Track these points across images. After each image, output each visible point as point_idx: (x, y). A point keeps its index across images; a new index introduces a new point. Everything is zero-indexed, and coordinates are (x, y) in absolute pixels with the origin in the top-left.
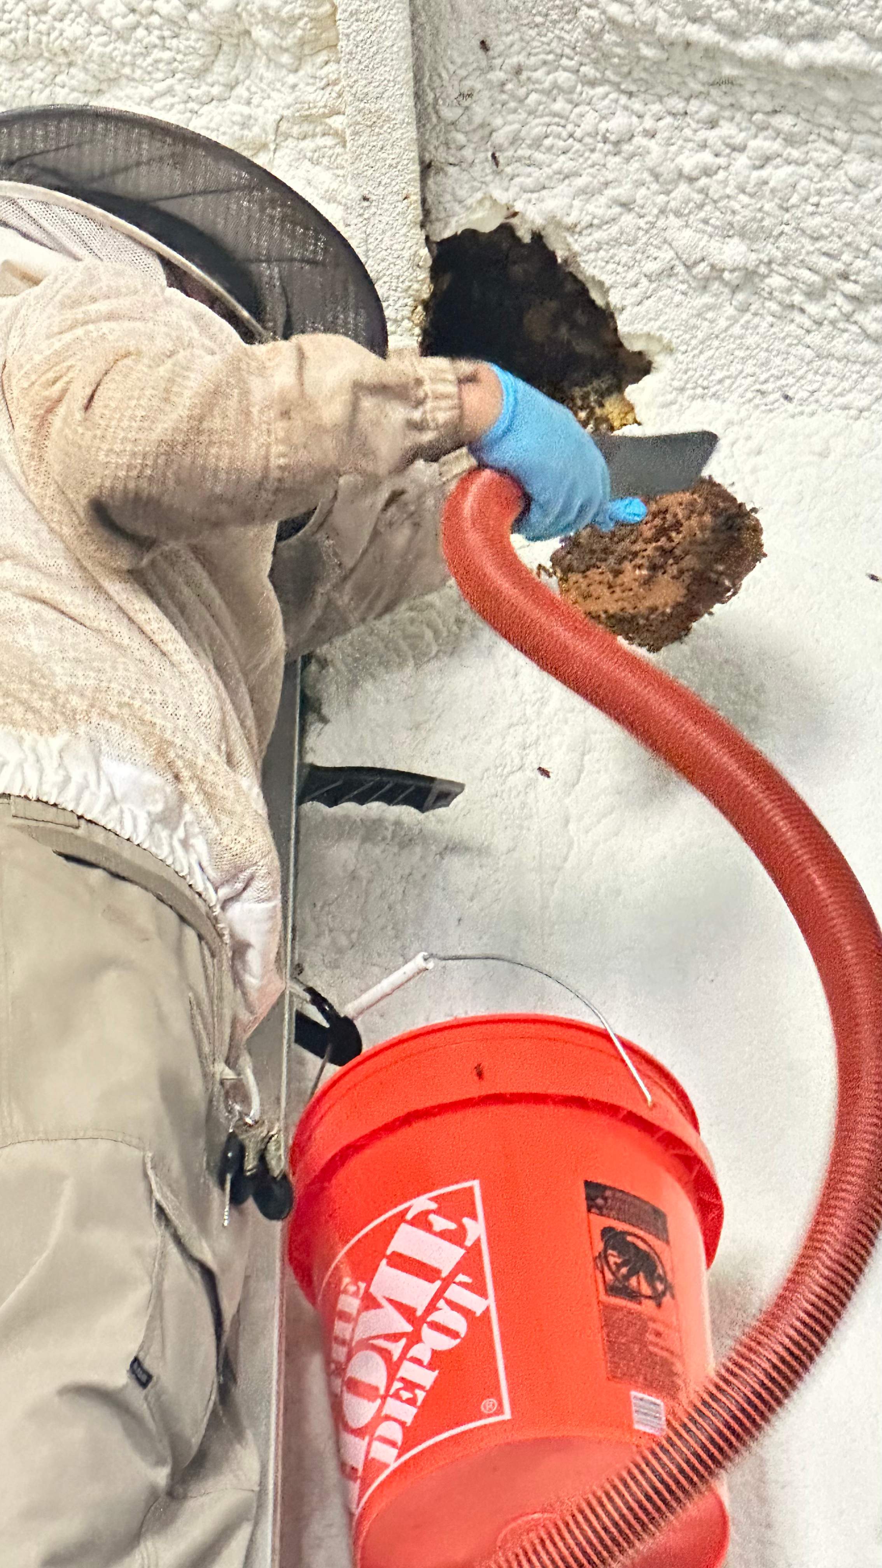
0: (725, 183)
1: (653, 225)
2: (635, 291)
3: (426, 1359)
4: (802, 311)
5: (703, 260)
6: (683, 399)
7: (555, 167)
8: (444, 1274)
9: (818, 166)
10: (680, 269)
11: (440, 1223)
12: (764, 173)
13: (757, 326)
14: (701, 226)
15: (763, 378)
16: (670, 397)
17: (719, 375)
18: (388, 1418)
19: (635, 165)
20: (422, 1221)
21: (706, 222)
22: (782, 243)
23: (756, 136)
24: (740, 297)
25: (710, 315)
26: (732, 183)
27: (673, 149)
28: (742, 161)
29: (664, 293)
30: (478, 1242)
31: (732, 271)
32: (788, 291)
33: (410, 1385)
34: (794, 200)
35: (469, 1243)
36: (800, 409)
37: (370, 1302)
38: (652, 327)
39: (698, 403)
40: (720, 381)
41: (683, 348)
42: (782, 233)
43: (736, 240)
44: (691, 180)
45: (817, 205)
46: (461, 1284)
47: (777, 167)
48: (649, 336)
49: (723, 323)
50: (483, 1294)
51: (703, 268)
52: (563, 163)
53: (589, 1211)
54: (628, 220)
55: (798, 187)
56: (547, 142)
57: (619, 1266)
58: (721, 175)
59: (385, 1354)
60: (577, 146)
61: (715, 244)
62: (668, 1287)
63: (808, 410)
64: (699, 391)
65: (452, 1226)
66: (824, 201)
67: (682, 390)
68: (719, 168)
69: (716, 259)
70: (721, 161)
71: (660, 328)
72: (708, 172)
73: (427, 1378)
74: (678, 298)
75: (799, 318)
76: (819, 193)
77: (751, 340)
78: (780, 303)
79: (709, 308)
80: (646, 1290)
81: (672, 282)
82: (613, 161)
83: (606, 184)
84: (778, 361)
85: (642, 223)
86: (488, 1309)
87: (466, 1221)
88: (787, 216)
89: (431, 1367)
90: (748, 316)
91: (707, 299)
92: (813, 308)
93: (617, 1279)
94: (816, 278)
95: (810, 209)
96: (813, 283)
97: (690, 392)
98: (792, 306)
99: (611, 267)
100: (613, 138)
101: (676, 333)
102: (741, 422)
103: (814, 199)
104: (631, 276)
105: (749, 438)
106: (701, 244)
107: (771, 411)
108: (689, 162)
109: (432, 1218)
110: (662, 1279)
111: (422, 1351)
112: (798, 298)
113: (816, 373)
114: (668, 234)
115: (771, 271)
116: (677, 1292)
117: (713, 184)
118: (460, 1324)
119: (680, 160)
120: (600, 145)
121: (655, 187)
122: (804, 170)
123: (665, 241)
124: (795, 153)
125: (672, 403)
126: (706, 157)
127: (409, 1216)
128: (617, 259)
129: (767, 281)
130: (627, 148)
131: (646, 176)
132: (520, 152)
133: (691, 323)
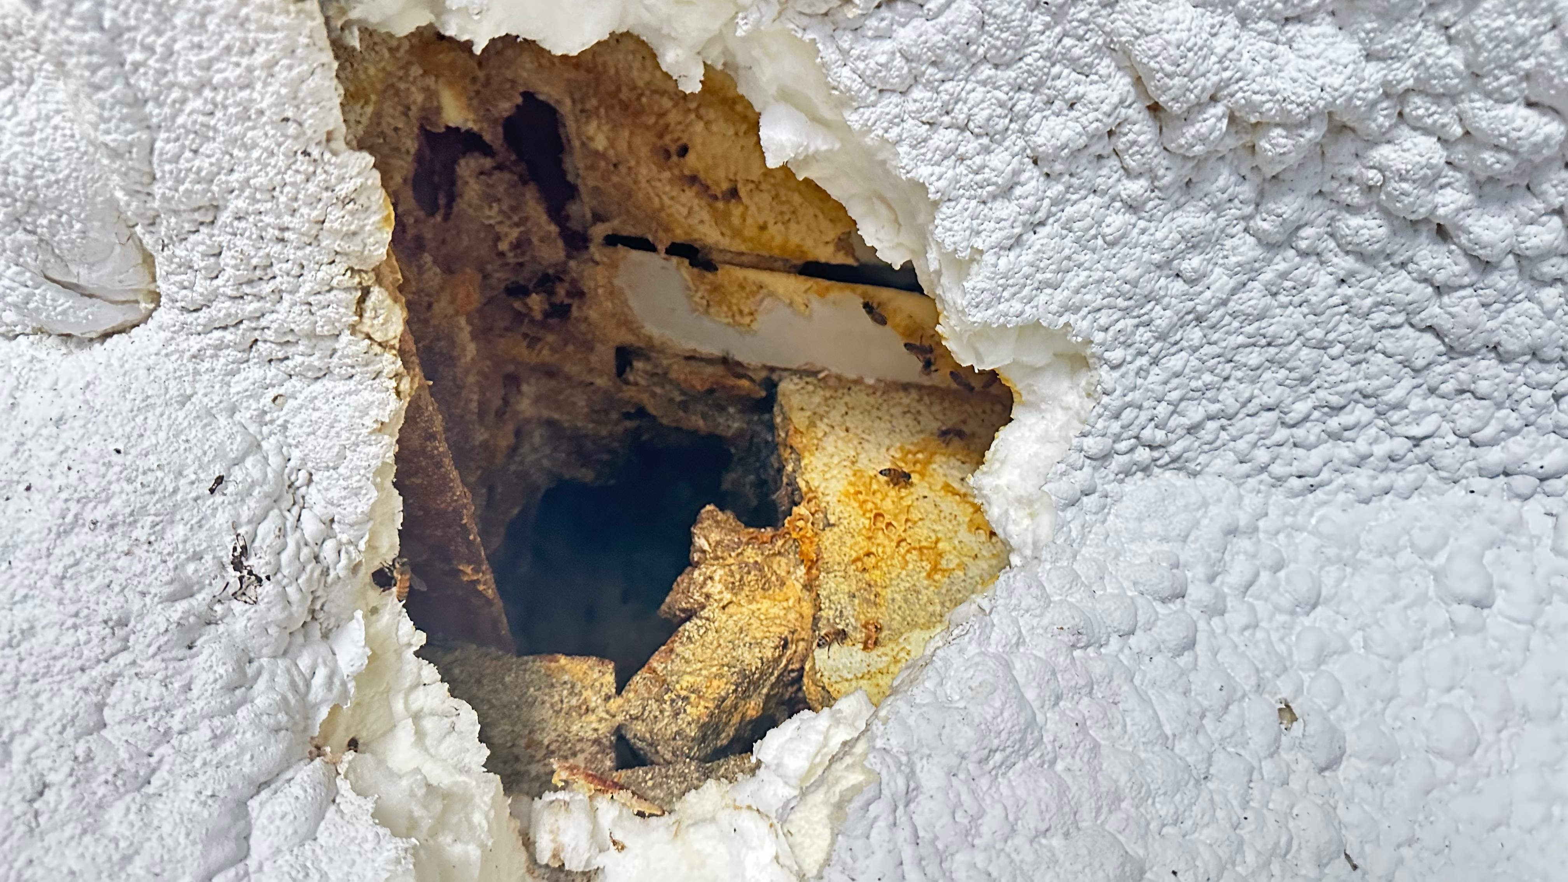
2: (1005, 209)
4: (1442, 233)
5: (1213, 98)
10: (1140, 132)
13: (1305, 285)
15: (1301, 408)
16: (1081, 478)
17: (1195, 412)
24: (1281, 206)
25: (1192, 263)
29: (1083, 206)
36: (1383, 480)
39: (1136, 484)
40: (1192, 430)
41: (1116, 355)
61: (1253, 45)
63: (1402, 481)
64: (1143, 455)
67: (1105, 457)
71: (1066, 308)
74: (1116, 220)
77: (1282, 322)
79: (1193, 243)
81: (1108, 174)
84: (1341, 368)
91: (1191, 218)
92: (1486, 225)
98: (1423, 224)
99: (943, 137)
101: (1103, 319)
102: (1253, 527)
104: (999, 162)
105: (1280, 566)
107: (1312, 488)
113: (1432, 391)
133: (1145, 287)
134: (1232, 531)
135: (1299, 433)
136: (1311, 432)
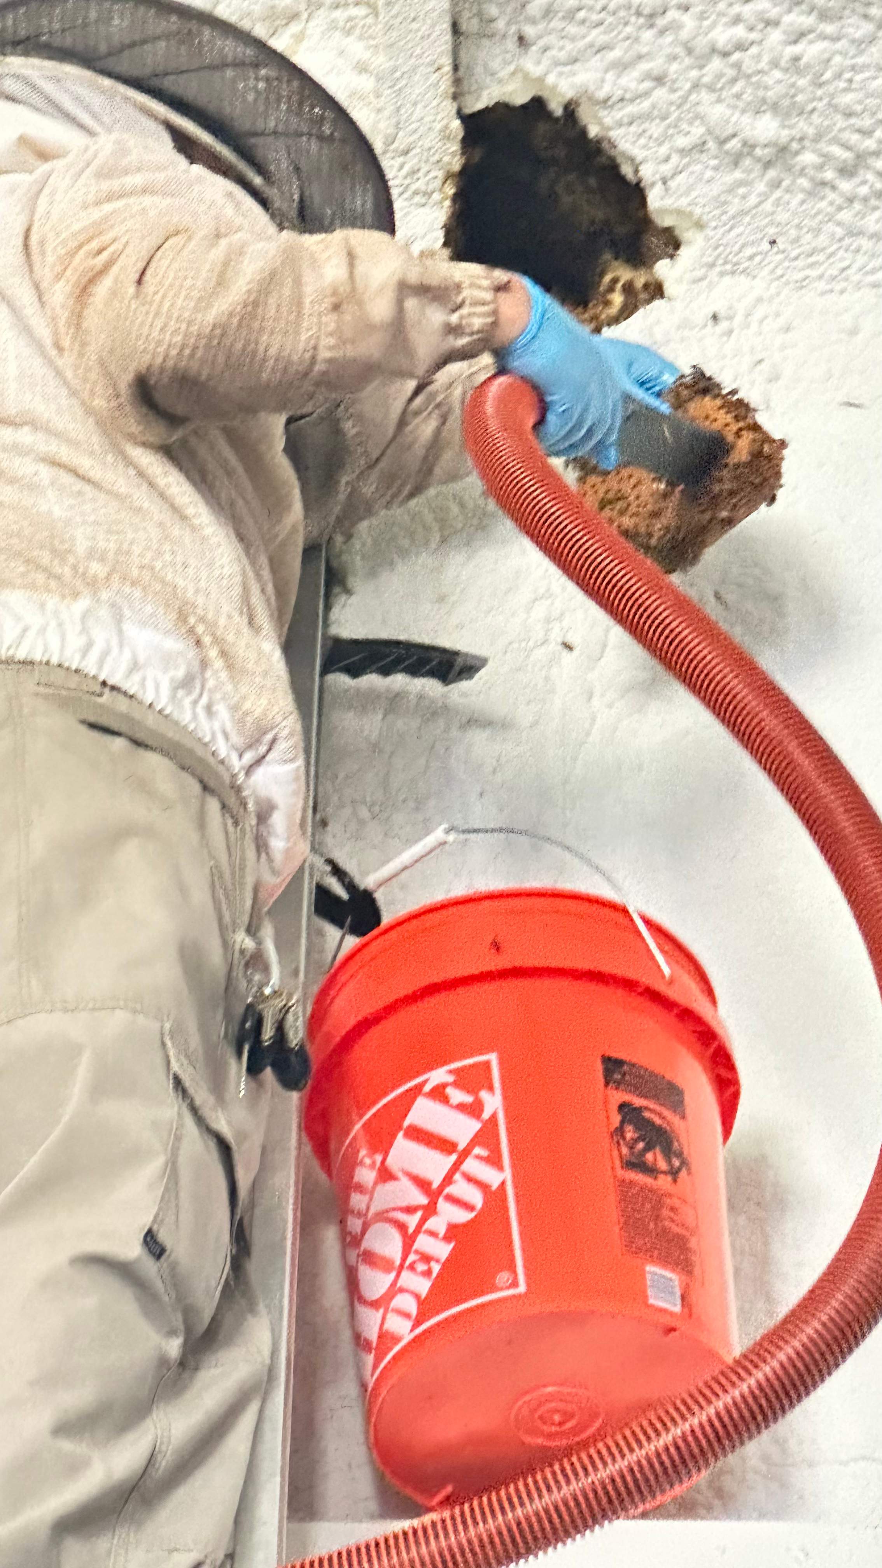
0: (758, 58)
1: (685, 99)
2: (666, 166)
3: (442, 1231)
4: (834, 188)
5: (734, 135)
6: (714, 273)
7: (588, 39)
8: (461, 1146)
9: (853, 41)
10: (711, 145)
11: (457, 1096)
12: (797, 49)
13: (788, 203)
14: (733, 101)
15: (794, 254)
16: (699, 273)
17: (749, 251)
18: (402, 1290)
19: (669, 38)
20: (439, 1094)
21: (738, 96)
22: (816, 118)
23: (790, 11)
24: (772, 173)
25: (742, 191)
26: (766, 58)
27: (706, 23)
28: (775, 36)
29: (696, 168)
30: (494, 1117)
31: (766, 146)
32: (820, 167)
33: (426, 1258)
34: (828, 75)
35: (486, 1115)
36: (829, 287)
37: (386, 1175)
38: (683, 202)
39: (727, 279)
40: (751, 258)
41: (714, 224)
42: (814, 110)
43: (768, 116)
44: (726, 54)
45: (850, 81)
46: (478, 1157)
47: (811, 42)
48: (679, 212)
49: (753, 200)
50: (501, 1168)
51: (734, 145)
52: (597, 36)
53: (607, 1084)
54: (661, 94)
55: (833, 63)
56: (582, 14)
57: (636, 1141)
58: (754, 50)
59: (402, 1227)
60: (610, 19)
61: (746, 119)
62: (684, 1163)
63: (838, 287)
64: (728, 267)
65: (468, 1099)
66: (858, 78)
67: (712, 265)
68: (752, 43)
69: (747, 133)
70: (753, 36)
71: (689, 205)
72: (741, 47)
73: (443, 1250)
74: (709, 174)
75: (831, 196)
76: (853, 68)
77: (782, 216)
78: (812, 179)
79: (741, 183)
80: (662, 1165)
81: (704, 157)
82: (648, 35)
83: (640, 57)
84: (809, 236)
85: (674, 97)
86: (503, 1183)
87: (484, 1095)
88: (819, 93)
89: (447, 1238)
90: (778, 193)
91: (738, 175)
92: (845, 186)
93: (632, 1154)
94: (847, 155)
95: (842, 85)
96: (845, 161)
97: (718, 269)
98: (824, 184)
99: (642, 141)
100: (647, 11)
101: (707, 209)
102: (771, 300)
103: (847, 75)
104: (664, 150)
105: (777, 315)
106: (734, 119)
107: (802, 287)
108: (723, 36)
109: (449, 1090)
110: (679, 1155)
111: (438, 1224)
112: (829, 175)
113: (847, 250)
114: (700, 109)
115: (803, 148)
116: (694, 1168)
117: (746, 58)
118: (476, 1198)
119: (713, 35)
120: (633, 19)
121: (688, 61)
122: (839, 45)
123: (697, 116)
124: (829, 28)
125: (701, 279)
126: (740, 32)
127: (427, 1088)
128: (648, 134)
129: (799, 158)
130: (661, 22)
131: (679, 50)
132: (552, 25)
133: (722, 198)
134: (760, 300)
135: (796, 263)
136: (800, 263)
